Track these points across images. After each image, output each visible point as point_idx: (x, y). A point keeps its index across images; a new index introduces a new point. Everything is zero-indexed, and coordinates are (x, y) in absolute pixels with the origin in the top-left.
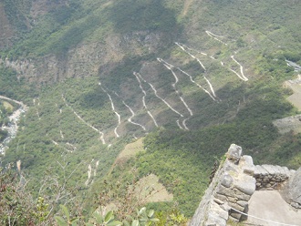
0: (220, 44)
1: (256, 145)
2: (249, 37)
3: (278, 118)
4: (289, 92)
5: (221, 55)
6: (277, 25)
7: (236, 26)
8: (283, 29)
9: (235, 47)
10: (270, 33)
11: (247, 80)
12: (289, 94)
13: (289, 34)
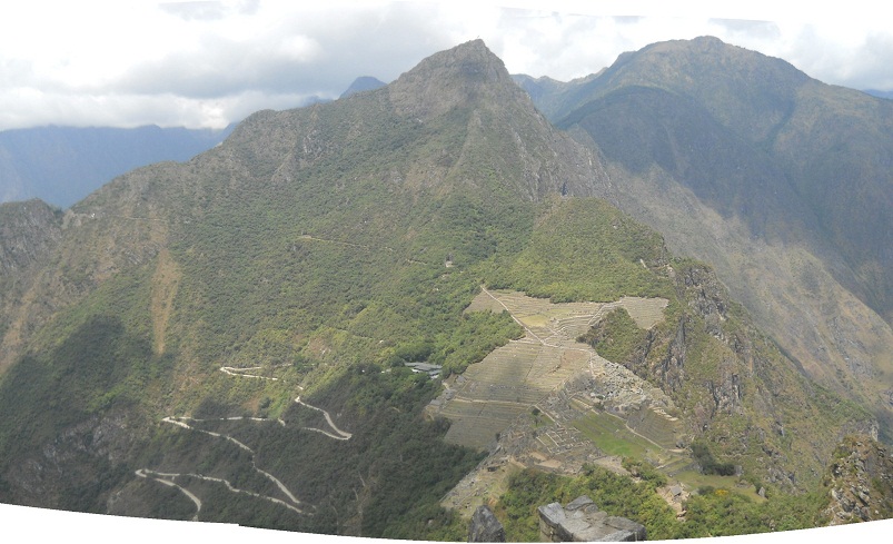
0: (262, 383)
2: (313, 347)
3: (448, 489)
4: (442, 426)
5: (273, 405)
6: (357, 304)
7: (278, 336)
8: (372, 307)
9: (295, 376)
10: (352, 322)
11: (349, 436)
12: (445, 431)
13: (388, 310)
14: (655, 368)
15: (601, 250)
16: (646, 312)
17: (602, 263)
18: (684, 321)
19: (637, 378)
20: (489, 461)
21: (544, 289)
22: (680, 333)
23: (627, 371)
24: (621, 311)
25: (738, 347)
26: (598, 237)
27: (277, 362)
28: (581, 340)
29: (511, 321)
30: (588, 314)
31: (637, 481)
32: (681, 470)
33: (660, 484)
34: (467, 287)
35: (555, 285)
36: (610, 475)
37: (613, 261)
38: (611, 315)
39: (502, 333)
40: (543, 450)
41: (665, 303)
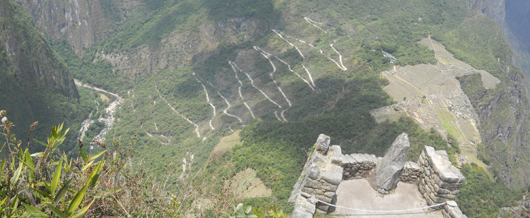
0: (319, 32)
1: (354, 135)
2: (348, 26)
3: (375, 108)
4: (385, 82)
5: (321, 43)
6: (375, 17)
7: (335, 14)
8: (380, 21)
9: (335, 35)
10: (369, 24)
11: (346, 69)
12: (385, 85)
13: (386, 26)
14: (480, 106)
15: (485, 45)
16: (490, 81)
17: (483, 51)
18: (502, 93)
19: (471, 106)
20: (396, 105)
21: (453, 49)
22: (498, 98)
23: (468, 101)
24: (479, 75)
25: (518, 117)
26: (487, 39)
27: (330, 26)
28: (457, 78)
29: (434, 56)
30: (466, 69)
31: (449, 146)
32: (468, 151)
33: (457, 152)
34: (423, 33)
35: (459, 50)
36: (440, 137)
37: (487, 53)
38: (474, 75)
39: (427, 59)
40: (419, 114)
41: (499, 81)
